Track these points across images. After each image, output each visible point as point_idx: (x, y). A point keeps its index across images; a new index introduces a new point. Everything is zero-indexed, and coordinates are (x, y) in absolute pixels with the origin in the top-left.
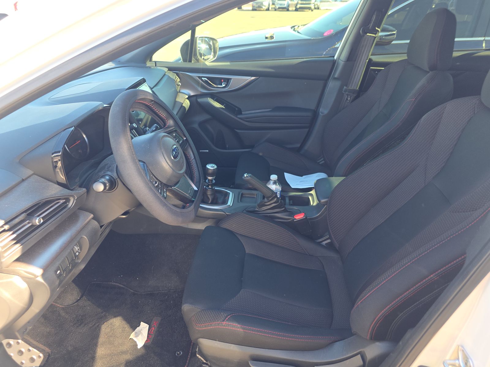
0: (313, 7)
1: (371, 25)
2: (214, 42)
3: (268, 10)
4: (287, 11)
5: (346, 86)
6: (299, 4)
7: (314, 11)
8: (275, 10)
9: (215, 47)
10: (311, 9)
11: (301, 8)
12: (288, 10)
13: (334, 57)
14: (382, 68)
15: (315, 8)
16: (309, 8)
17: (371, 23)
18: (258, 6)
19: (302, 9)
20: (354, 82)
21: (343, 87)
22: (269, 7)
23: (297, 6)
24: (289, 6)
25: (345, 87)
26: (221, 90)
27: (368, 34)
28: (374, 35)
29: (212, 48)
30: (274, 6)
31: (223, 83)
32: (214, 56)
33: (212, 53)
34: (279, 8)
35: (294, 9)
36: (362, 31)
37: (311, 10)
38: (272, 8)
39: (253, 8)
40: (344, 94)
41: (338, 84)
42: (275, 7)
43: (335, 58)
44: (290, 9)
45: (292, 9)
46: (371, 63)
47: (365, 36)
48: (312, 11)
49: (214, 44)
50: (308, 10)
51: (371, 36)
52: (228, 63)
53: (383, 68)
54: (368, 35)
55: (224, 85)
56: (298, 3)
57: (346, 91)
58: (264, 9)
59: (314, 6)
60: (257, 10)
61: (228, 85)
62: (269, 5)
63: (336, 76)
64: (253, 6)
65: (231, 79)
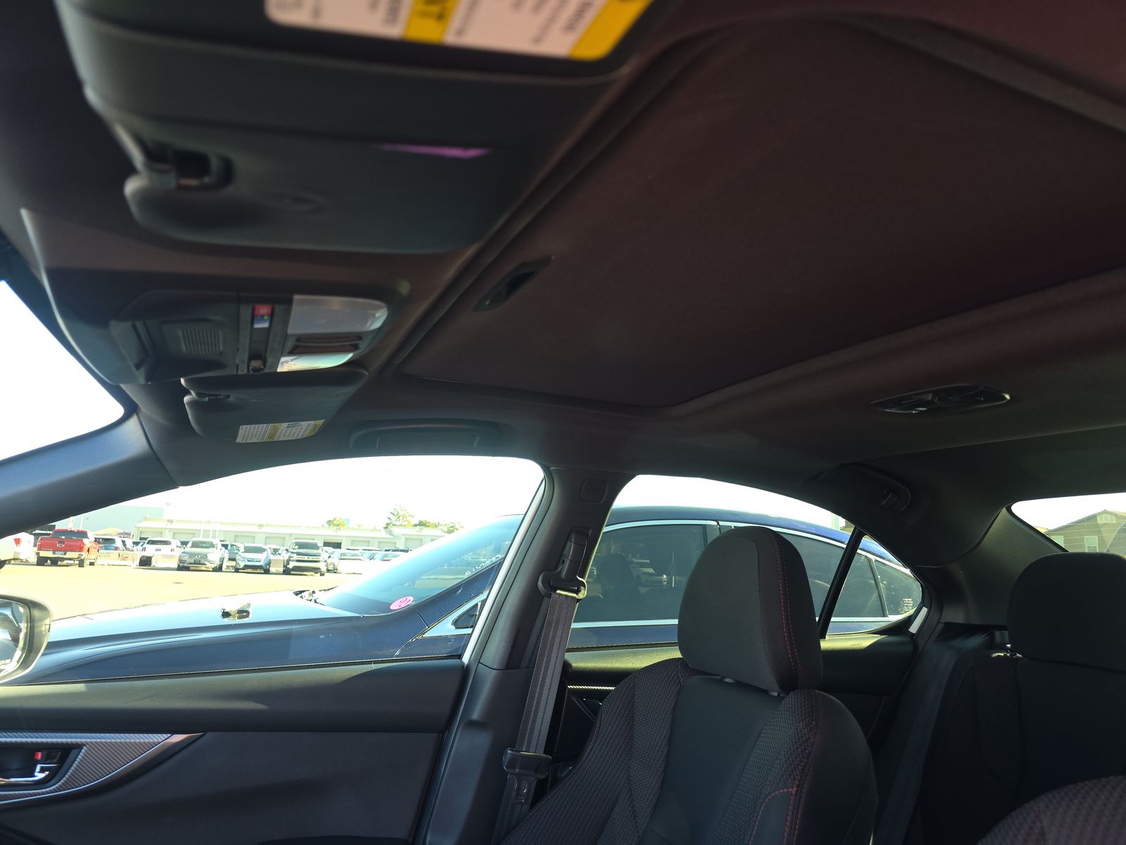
0: (324, 569)
1: (564, 569)
2: (36, 613)
3: (219, 569)
4: (264, 573)
5: (512, 746)
6: (293, 561)
7: (327, 575)
8: (237, 570)
9: (36, 630)
10: (321, 572)
11: (296, 568)
12: (267, 572)
13: (460, 657)
14: (610, 688)
15: (328, 571)
16: (316, 570)
17: (563, 562)
18: (195, 561)
19: (299, 571)
20: (536, 733)
21: (503, 752)
22: (222, 564)
23: (288, 564)
24: (269, 564)
25: (509, 752)
26: (22, 796)
27: (558, 591)
28: (574, 595)
29: (22, 636)
30: (233, 563)
31: (38, 767)
32: (25, 663)
33: (18, 653)
34: (246, 567)
35: (281, 570)
36: (542, 582)
37: (319, 574)
38: (228, 567)
39: (181, 565)
40: (507, 774)
41: (481, 741)
42: (237, 564)
43: (466, 659)
44: (272, 569)
45: (276, 570)
46: (569, 674)
47: (552, 596)
48: (322, 575)
49: (32, 621)
50: (313, 573)
51: (566, 596)
52: (80, 687)
53: (613, 688)
54: (560, 594)
55: (39, 776)
56: (291, 559)
57: (512, 764)
58: (208, 568)
59: (327, 566)
60: (191, 568)
61: (62, 772)
62: (222, 560)
63: (476, 715)
64: (181, 561)
65: (79, 747)
